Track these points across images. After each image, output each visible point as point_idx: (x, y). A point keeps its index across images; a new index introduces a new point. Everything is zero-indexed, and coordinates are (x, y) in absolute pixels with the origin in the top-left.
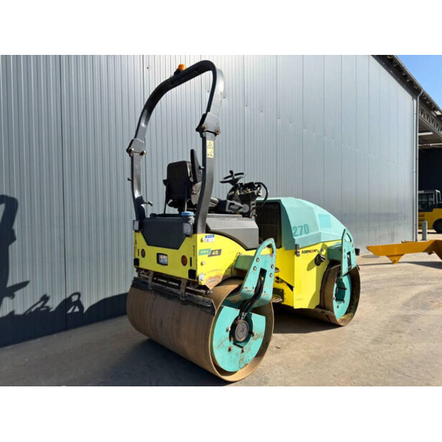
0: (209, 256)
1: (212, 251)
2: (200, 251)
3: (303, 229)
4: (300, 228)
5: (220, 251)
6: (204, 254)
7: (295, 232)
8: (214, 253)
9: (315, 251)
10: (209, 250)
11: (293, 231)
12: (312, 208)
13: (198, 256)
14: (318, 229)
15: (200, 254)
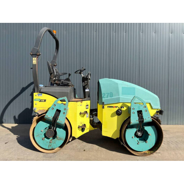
0: (39, 101)
1: (41, 100)
2: (35, 99)
3: (109, 95)
4: (107, 94)
5: (45, 101)
6: (37, 100)
7: (104, 96)
8: (42, 101)
9: (116, 107)
10: (40, 99)
11: (103, 96)
12: (117, 84)
13: (34, 101)
14: (119, 95)
15: (35, 100)
